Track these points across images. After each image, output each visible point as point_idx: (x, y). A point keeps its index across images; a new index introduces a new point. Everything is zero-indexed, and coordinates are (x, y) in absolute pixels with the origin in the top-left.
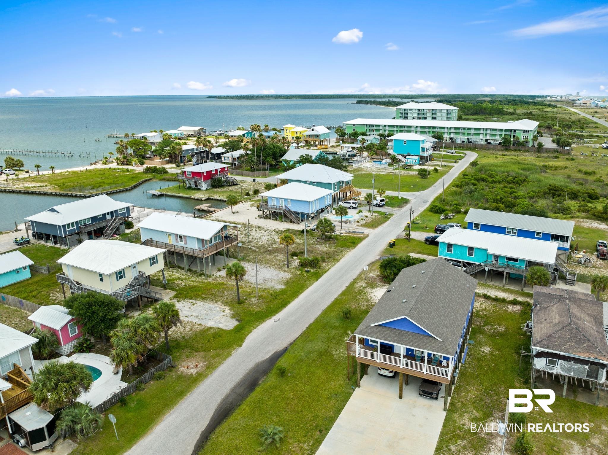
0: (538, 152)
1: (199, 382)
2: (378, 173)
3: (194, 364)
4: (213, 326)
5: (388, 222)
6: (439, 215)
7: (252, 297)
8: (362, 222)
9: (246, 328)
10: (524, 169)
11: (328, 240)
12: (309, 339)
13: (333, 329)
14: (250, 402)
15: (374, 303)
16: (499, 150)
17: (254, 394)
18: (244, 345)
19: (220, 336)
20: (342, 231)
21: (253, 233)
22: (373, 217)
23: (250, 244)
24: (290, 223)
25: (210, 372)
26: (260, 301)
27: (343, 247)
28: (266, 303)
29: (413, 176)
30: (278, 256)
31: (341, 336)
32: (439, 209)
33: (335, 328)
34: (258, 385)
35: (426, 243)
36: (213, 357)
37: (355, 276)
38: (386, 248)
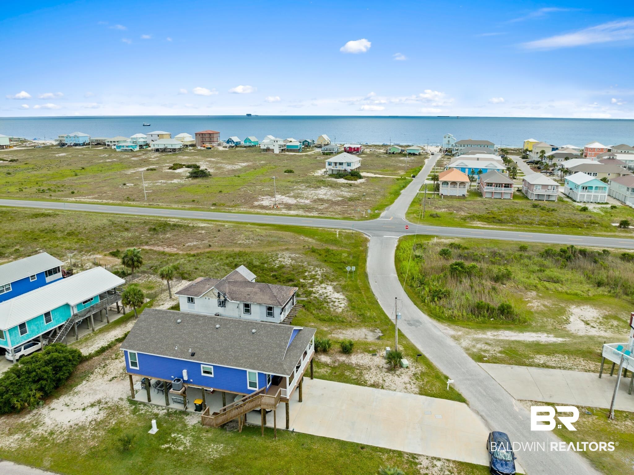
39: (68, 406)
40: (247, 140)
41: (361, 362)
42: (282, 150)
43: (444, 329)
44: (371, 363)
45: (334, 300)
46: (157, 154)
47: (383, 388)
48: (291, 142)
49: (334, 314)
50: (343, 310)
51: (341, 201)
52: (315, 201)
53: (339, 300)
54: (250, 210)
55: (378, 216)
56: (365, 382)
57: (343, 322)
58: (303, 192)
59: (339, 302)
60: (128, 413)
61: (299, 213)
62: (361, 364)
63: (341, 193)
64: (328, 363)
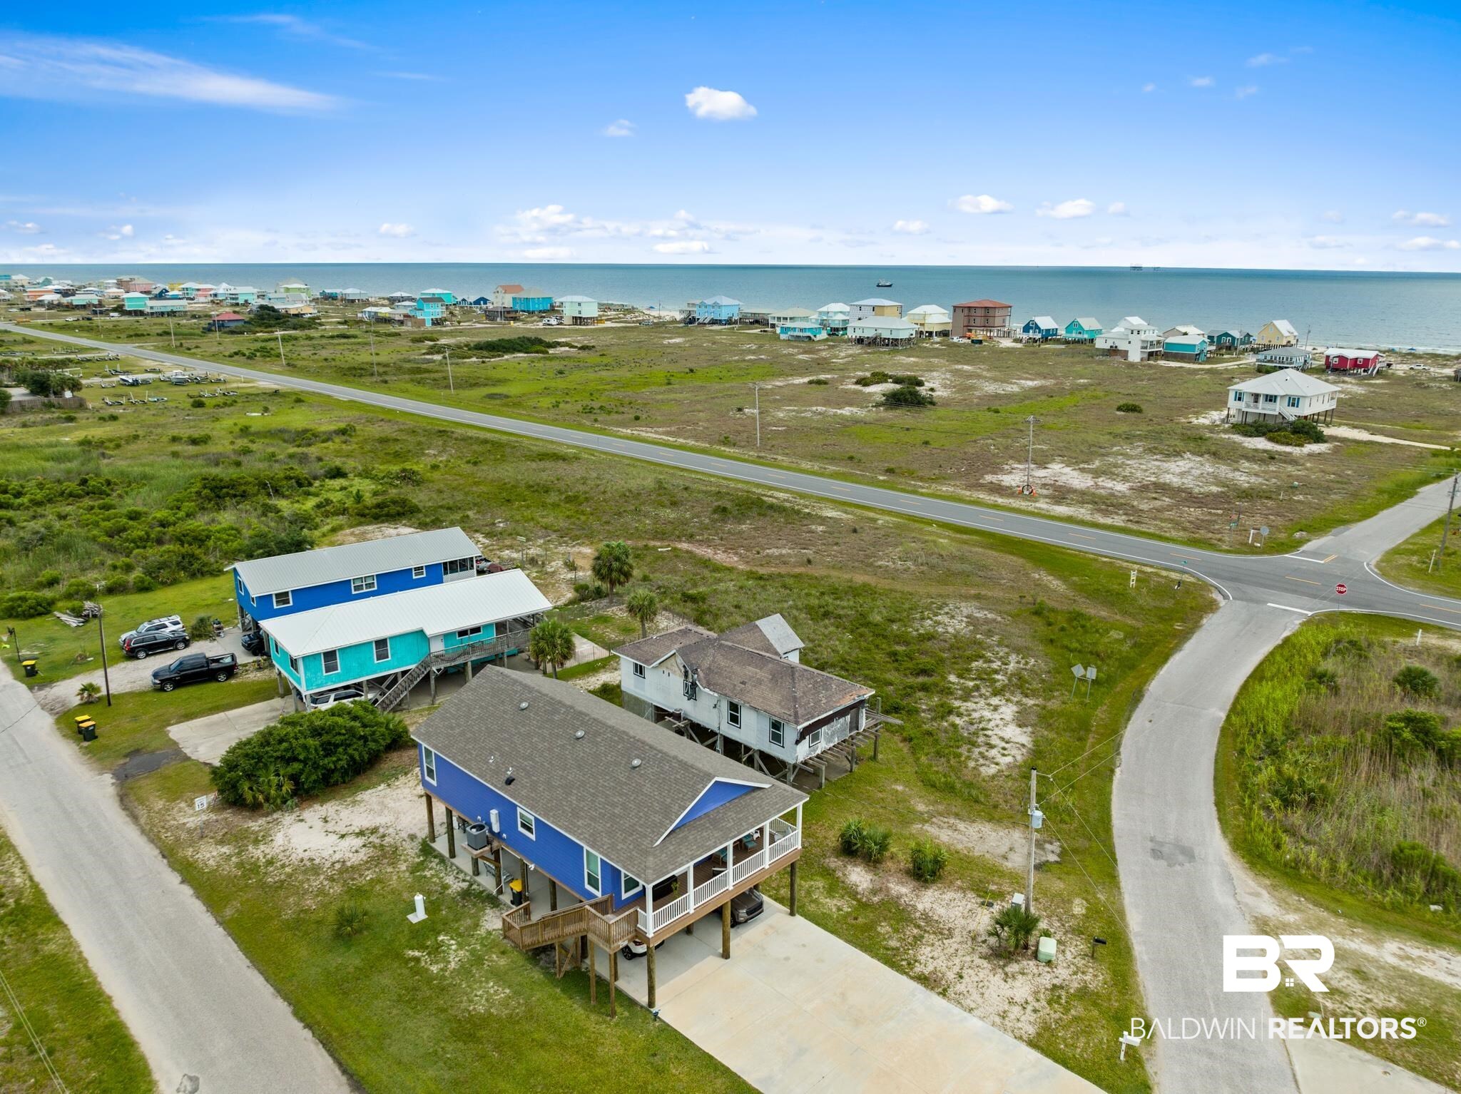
15: (337, 865)
32: (38, 603)
35: (160, 689)
38: (83, 747)
39: (326, 822)
40: (1073, 326)
41: (941, 911)
42: (1151, 354)
43: (1251, 894)
44: (963, 922)
45: (994, 741)
46: (857, 350)
47: (943, 993)
48: (1186, 334)
49: (968, 775)
50: (999, 771)
51: (1216, 496)
52: (1143, 489)
53: (1007, 746)
54: (963, 492)
55: (1294, 546)
56: (909, 964)
57: (977, 801)
58: (1129, 462)
59: (1004, 749)
60: (403, 867)
61: (1075, 514)
62: (936, 918)
63: (1230, 475)
64: (860, 889)
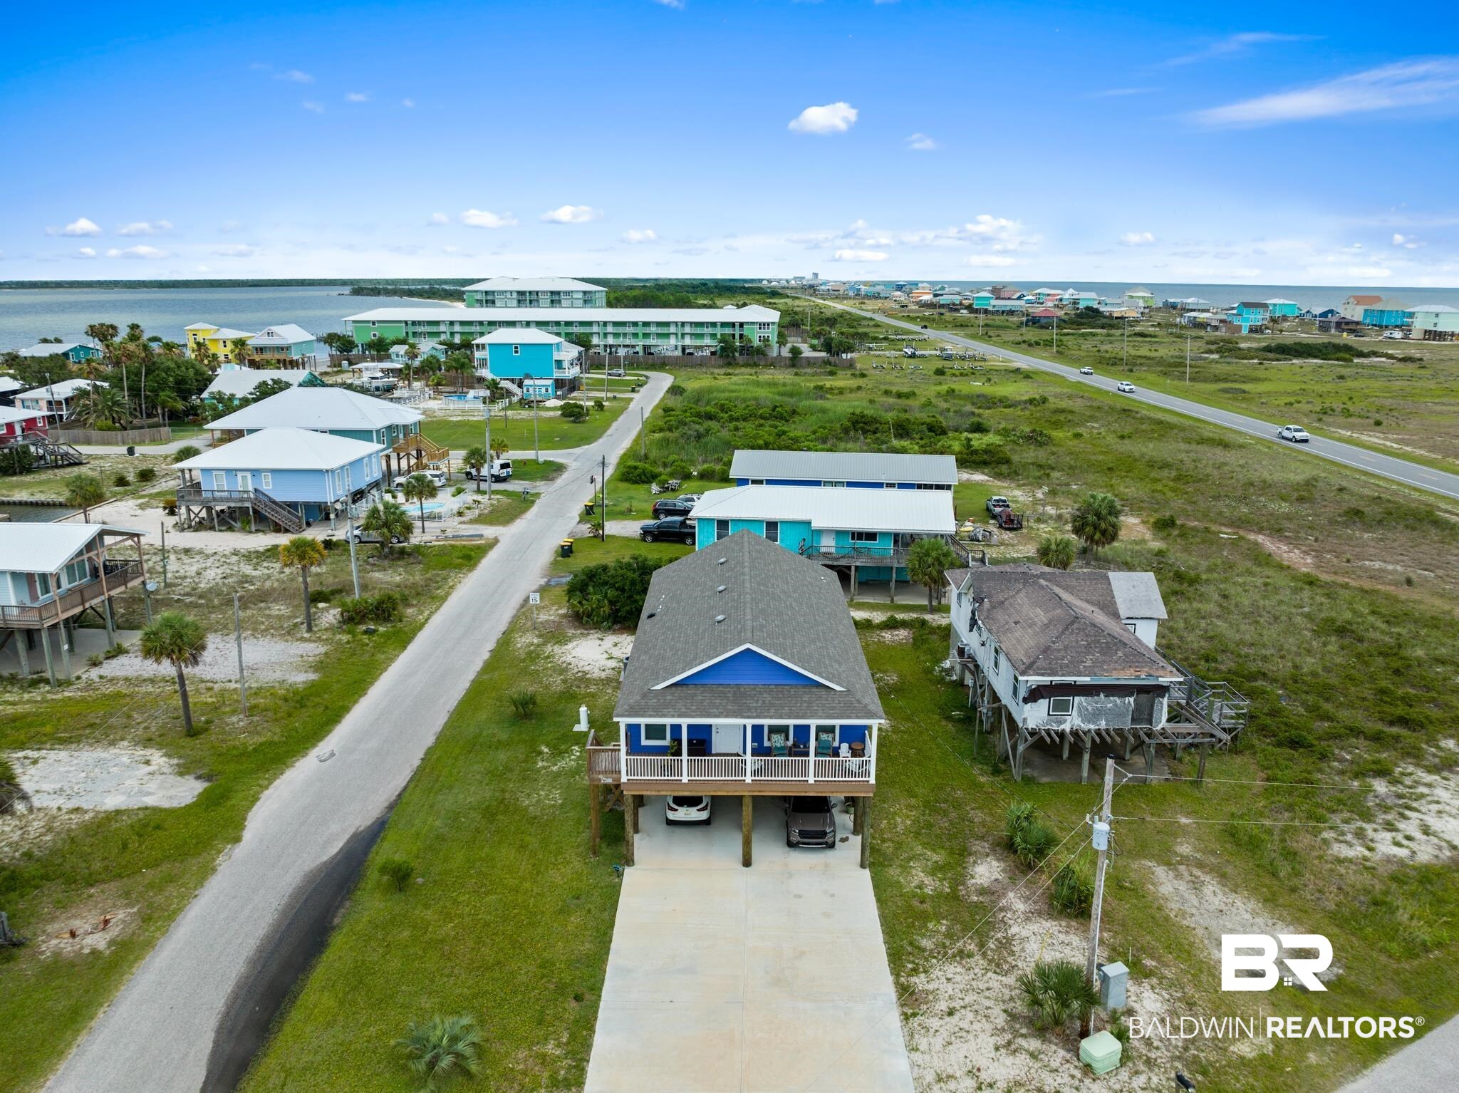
0: (793, 366)
1: (131, 967)
2: (466, 418)
3: (94, 918)
4: (123, 808)
5: (534, 510)
6: (646, 486)
7: (224, 713)
8: (469, 515)
9: (236, 791)
10: (782, 394)
11: (399, 559)
12: (439, 784)
13: (497, 748)
14: (328, 979)
15: (580, 674)
16: (714, 367)
17: (329, 956)
18: (247, 835)
19: (158, 827)
20: (427, 537)
21: (173, 565)
22: (495, 502)
23: (174, 591)
24: (274, 534)
25: (158, 929)
26: (255, 719)
27: (444, 568)
28: (277, 720)
29: (551, 418)
30: (269, 608)
31: (526, 761)
32: (644, 473)
33: (500, 745)
34: (333, 928)
35: (644, 540)
36: (158, 887)
37: (503, 626)
38: (555, 560)
39: (615, 646)
41: (1032, 946)
47: (908, 1016)
49: (1304, 842)
50: (1364, 857)
56: (915, 970)
62: (1016, 949)
64: (972, 881)
